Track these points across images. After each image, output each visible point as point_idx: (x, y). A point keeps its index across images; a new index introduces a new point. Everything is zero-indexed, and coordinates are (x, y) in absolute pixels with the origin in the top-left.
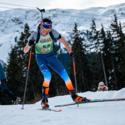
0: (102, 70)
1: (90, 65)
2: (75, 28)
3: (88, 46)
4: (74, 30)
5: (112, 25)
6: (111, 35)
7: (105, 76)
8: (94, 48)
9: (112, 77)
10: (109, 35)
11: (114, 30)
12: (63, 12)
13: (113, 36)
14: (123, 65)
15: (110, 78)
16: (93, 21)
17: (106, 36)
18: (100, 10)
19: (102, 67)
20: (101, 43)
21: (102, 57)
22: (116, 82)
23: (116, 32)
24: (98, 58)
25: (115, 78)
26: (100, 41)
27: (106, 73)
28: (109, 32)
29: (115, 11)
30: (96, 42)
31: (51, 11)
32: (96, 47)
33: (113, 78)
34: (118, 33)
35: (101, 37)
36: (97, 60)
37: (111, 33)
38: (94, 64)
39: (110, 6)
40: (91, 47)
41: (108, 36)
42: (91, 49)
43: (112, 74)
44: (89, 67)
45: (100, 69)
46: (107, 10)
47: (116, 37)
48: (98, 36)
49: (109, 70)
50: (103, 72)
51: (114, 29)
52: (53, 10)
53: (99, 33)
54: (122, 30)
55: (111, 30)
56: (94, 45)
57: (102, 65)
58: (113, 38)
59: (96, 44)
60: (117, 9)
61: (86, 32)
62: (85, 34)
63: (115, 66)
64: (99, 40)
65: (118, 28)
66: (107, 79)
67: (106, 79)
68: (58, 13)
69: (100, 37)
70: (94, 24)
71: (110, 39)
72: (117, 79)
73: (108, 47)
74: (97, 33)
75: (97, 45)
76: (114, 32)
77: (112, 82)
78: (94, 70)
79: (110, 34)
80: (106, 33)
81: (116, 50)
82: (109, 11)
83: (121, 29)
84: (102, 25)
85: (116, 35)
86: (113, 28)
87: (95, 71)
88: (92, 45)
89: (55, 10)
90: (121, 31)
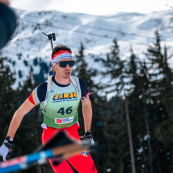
0: (126, 135)
1: (105, 124)
2: (81, 52)
3: (101, 88)
4: (79, 55)
5: (150, 51)
6: (147, 70)
7: (131, 148)
8: (113, 91)
9: (144, 149)
10: (144, 69)
11: (153, 60)
12: (65, 17)
13: (151, 72)
14: (166, 127)
15: (141, 150)
16: (115, 42)
17: (138, 71)
18: (135, 18)
19: (126, 128)
20: (127, 84)
21: (127, 111)
22: (151, 160)
23: (156, 65)
24: (119, 112)
25: (150, 151)
26: (126, 80)
27: (133, 141)
28: (145, 63)
29: (163, 21)
30: (118, 80)
31: (43, 14)
32: (117, 90)
33: (146, 152)
34: (160, 67)
35: (128, 73)
36: (117, 115)
37: (148, 66)
38: (111, 122)
39: (155, 12)
40: (108, 90)
41: (142, 72)
42: (107, 93)
43: (145, 143)
44: (102, 127)
45: (122, 133)
46: (147, 18)
47: (156, 75)
48: (123, 70)
49: (139, 136)
50: (128, 139)
51: (155, 58)
52: (45, 13)
53: (125, 64)
54: (169, 61)
55: (147, 61)
56: (114, 88)
57: (126, 124)
58: (150, 75)
59: (118, 84)
60: (167, 19)
61: (105, 58)
62: (103, 61)
63: (151, 130)
64: (123, 77)
65: (162, 56)
66: (135, 152)
67: (132, 152)
68: (56, 18)
69: (126, 72)
70: (117, 47)
71: (145, 76)
72: (153, 153)
73: (141, 93)
74: (121, 64)
75: (119, 87)
76: (153, 63)
77: (143, 159)
78: (110, 133)
79: (145, 67)
80: (138, 65)
81: (154, 98)
82: (151, 21)
83: (166, 59)
84: (131, 50)
85: (157, 71)
86: (152, 57)
87: (113, 137)
88: (109, 86)
89: (50, 12)
90: (167, 64)
